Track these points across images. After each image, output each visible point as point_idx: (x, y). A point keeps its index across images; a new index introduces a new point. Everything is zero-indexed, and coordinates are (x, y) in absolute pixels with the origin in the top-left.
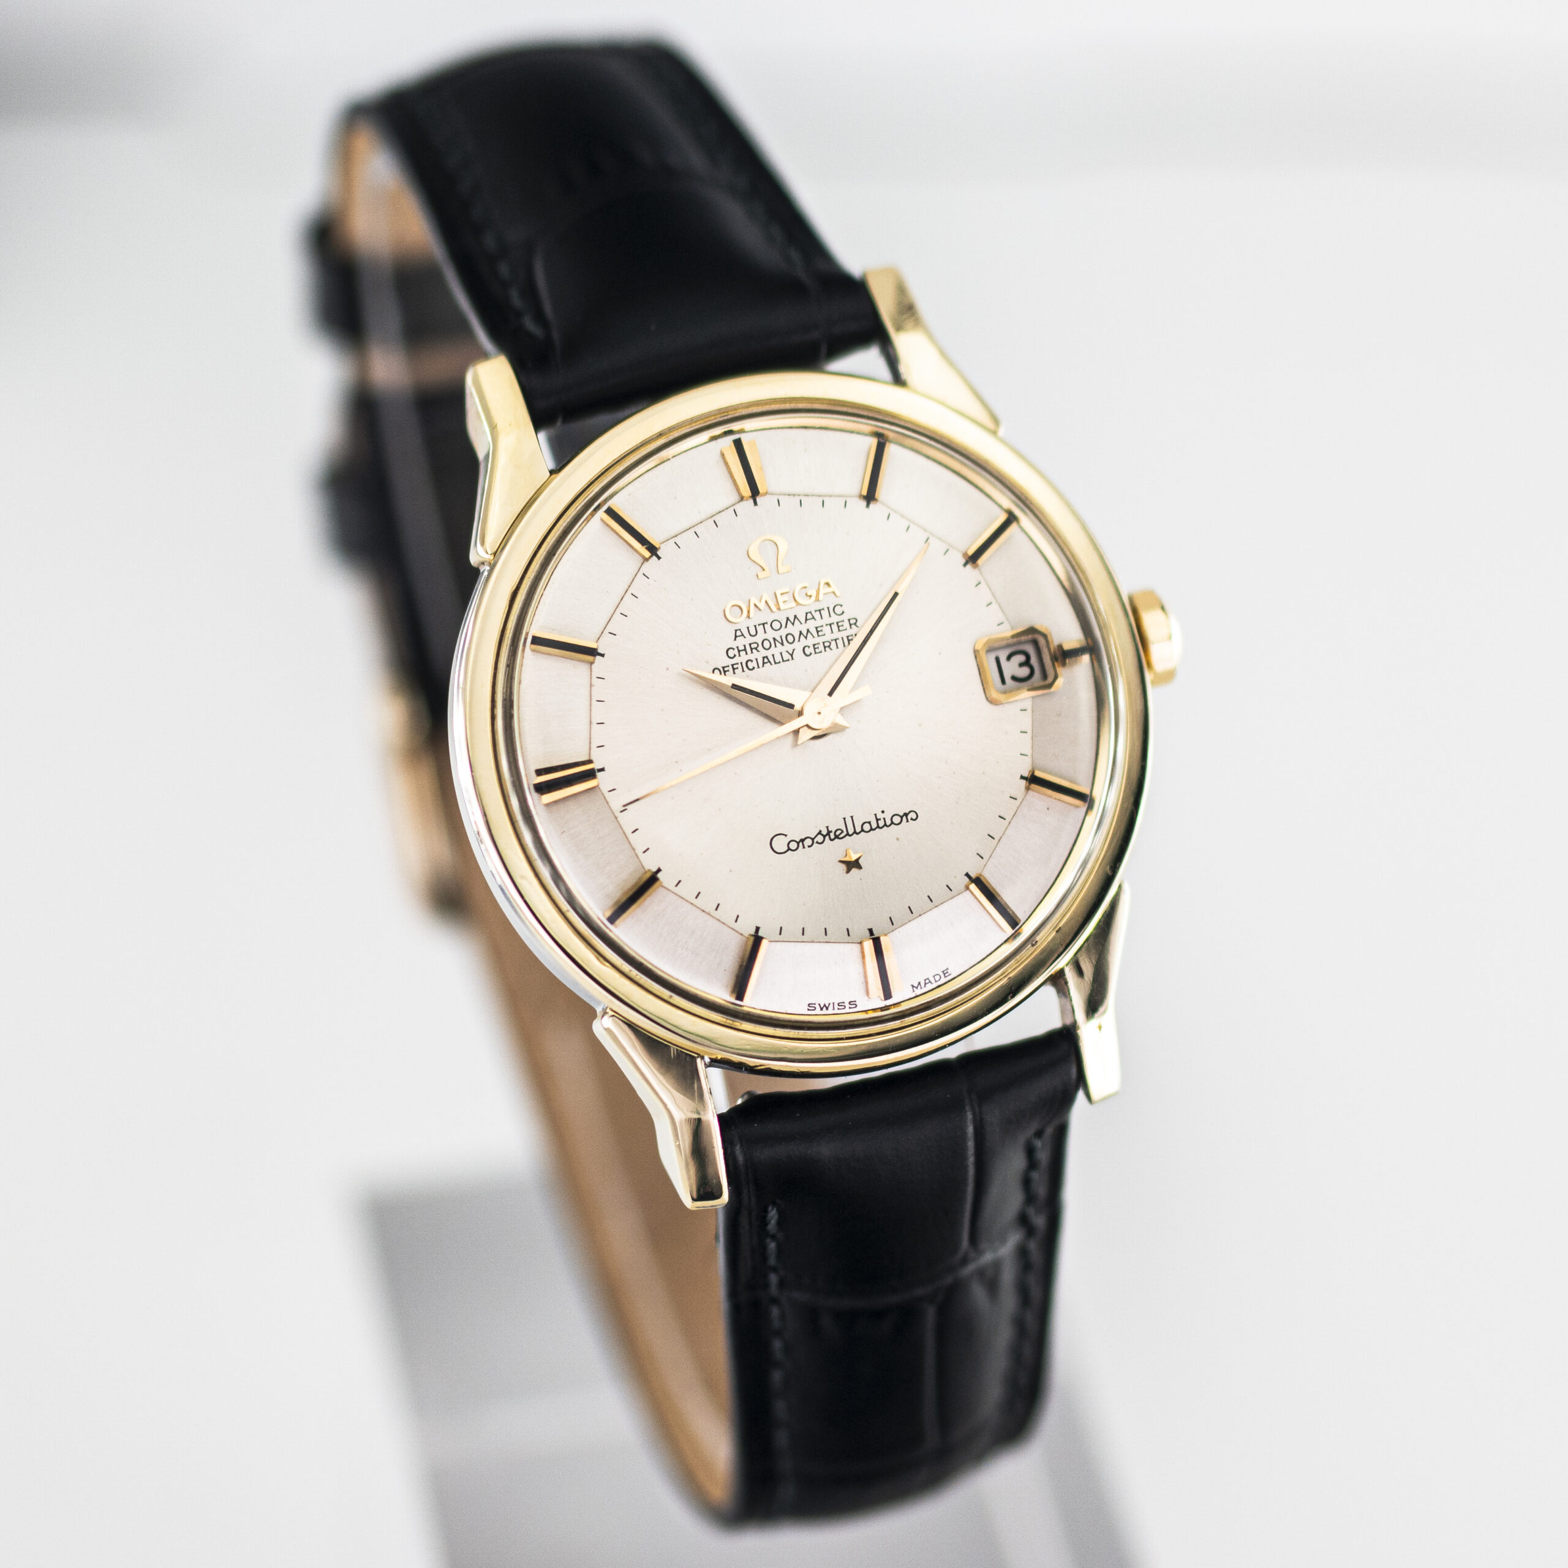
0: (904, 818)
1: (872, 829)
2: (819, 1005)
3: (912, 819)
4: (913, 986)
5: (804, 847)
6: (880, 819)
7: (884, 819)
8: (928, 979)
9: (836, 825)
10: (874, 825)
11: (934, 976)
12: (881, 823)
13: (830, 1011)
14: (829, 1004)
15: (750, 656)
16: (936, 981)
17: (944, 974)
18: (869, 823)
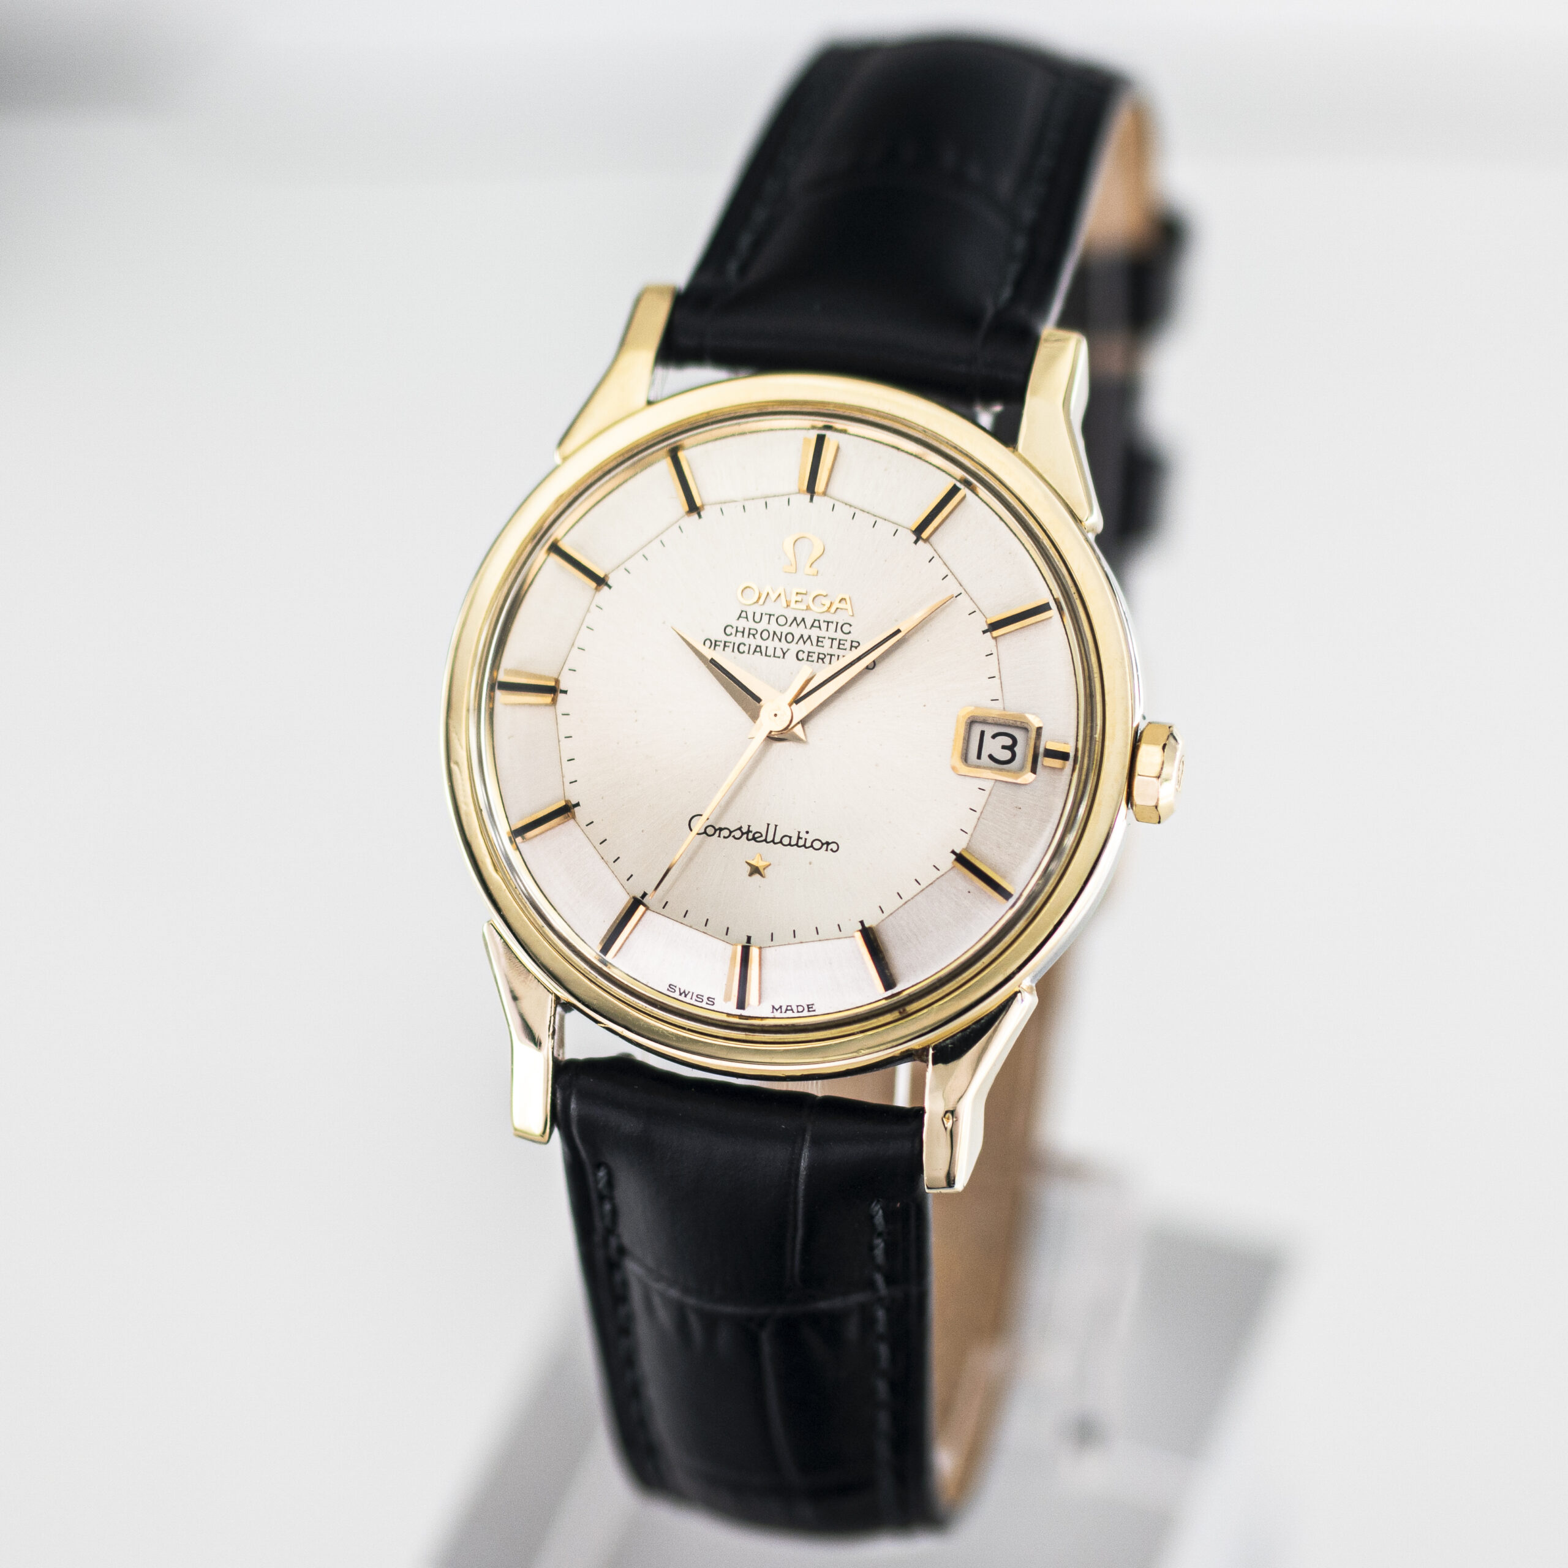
0: (825, 846)
1: (790, 844)
2: (680, 989)
3: (832, 850)
4: (773, 1007)
5: (719, 836)
6: (801, 838)
7: (806, 839)
8: (791, 1006)
9: (758, 827)
10: (794, 842)
11: (798, 1006)
12: (801, 842)
13: (687, 1000)
14: (689, 992)
15: (746, 640)
16: (798, 1012)
17: (809, 1008)
18: (790, 837)
